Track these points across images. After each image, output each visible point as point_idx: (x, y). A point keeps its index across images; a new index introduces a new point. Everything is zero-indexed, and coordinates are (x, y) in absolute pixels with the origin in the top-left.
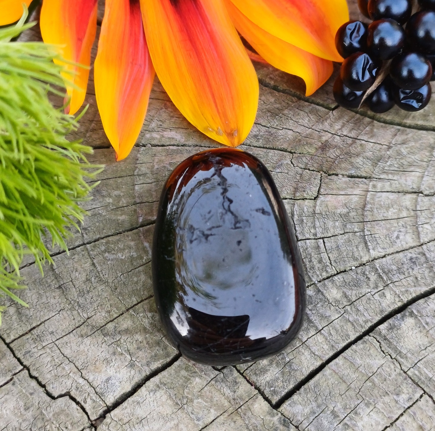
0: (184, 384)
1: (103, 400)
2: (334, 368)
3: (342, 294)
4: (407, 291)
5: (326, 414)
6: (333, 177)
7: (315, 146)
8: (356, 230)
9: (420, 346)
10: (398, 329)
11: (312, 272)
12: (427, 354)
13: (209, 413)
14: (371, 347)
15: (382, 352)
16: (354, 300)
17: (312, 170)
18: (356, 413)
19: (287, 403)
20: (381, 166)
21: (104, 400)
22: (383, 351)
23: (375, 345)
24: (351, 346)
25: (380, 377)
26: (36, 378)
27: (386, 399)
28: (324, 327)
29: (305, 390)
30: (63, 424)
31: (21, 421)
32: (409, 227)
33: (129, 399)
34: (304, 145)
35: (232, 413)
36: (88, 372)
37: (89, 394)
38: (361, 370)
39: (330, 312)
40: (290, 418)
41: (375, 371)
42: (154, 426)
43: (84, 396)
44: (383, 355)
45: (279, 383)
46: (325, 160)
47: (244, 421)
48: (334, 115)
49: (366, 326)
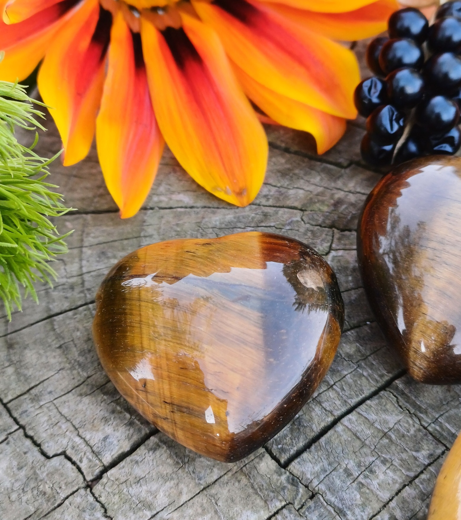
1: (99, 459)
2: (347, 423)
3: (355, 349)
5: (338, 473)
6: (346, 233)
7: (327, 203)
9: (441, 400)
12: (448, 409)
13: (211, 472)
14: (388, 402)
15: (399, 408)
16: (368, 354)
17: (324, 227)
18: (371, 471)
19: (296, 461)
21: (101, 459)
22: (401, 407)
23: (391, 399)
24: (366, 402)
25: (397, 434)
26: (31, 438)
27: (405, 456)
28: (336, 382)
29: (316, 447)
30: (57, 484)
33: (128, 458)
34: (315, 203)
35: (236, 472)
36: (86, 431)
37: (85, 454)
38: (376, 425)
39: (342, 366)
40: (299, 477)
41: (391, 427)
42: (153, 486)
43: (80, 455)
44: (400, 411)
45: (288, 440)
46: (336, 216)
47: (249, 480)
48: (346, 173)
49: (381, 381)
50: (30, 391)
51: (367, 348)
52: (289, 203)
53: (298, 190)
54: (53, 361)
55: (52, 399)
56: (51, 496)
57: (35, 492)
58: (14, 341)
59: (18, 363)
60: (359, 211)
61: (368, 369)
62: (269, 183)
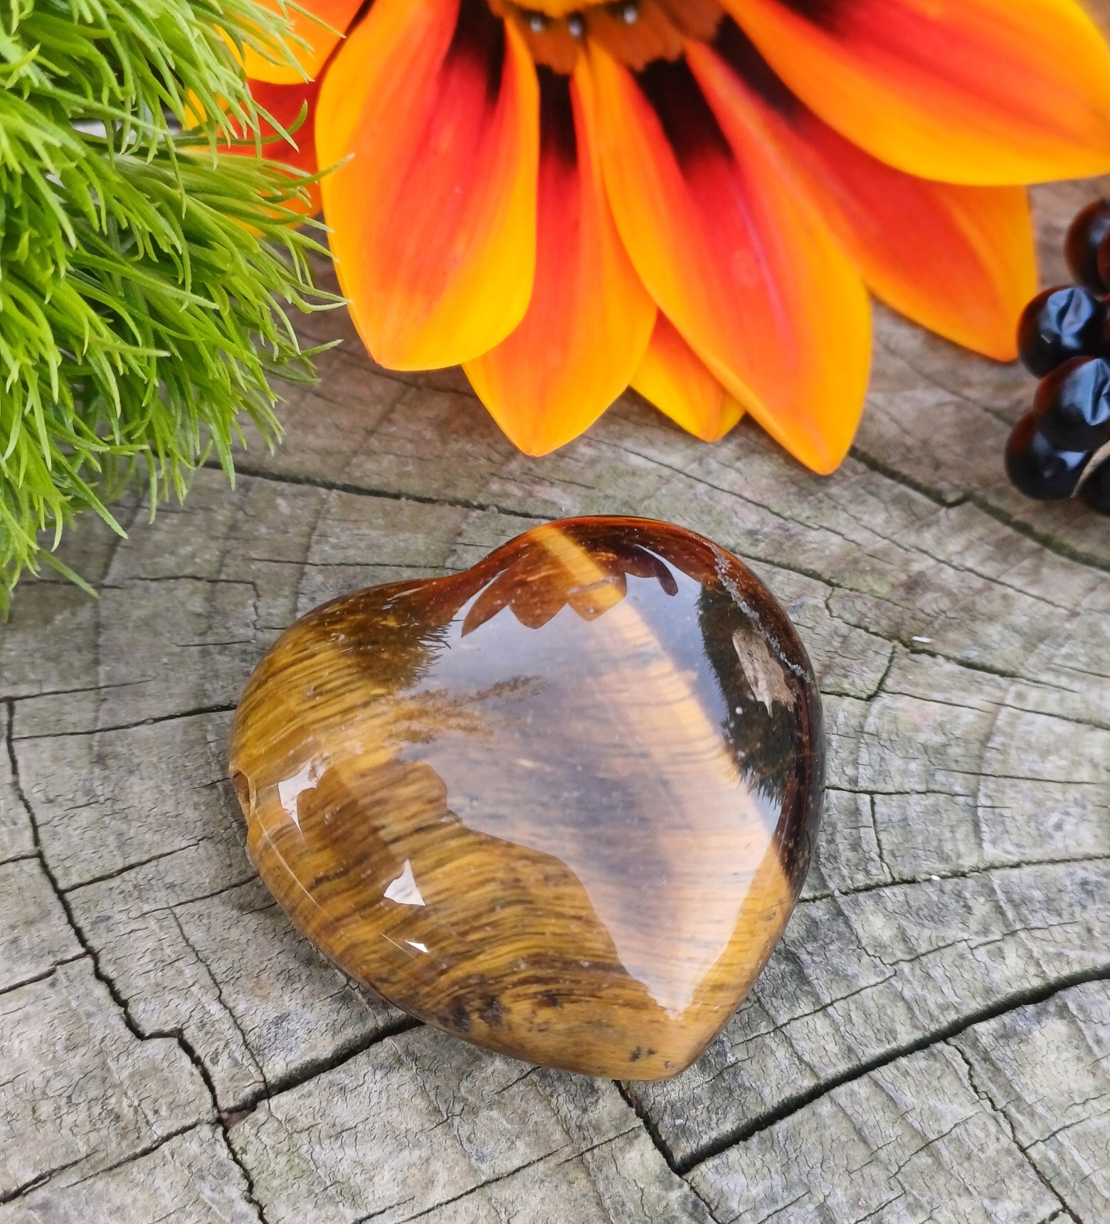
0: (464, 1067)
1: (257, 1064)
2: (843, 1101)
3: (895, 931)
4: (1060, 955)
5: (803, 1211)
6: (924, 658)
7: (890, 579)
8: (958, 789)
9: (1070, 1093)
10: (1022, 1041)
11: (829, 866)
12: (1084, 1115)
13: (510, 1148)
14: (947, 1070)
15: (971, 1089)
16: (923, 950)
17: (874, 633)
19: (711, 1163)
20: (1046, 654)
21: (260, 1065)
22: (975, 1088)
23: (956, 1066)
24: (897, 1060)
25: (955, 1149)
26: (109, 983)
27: (964, 1204)
28: (836, 1000)
29: (762, 1141)
30: (149, 1100)
31: (50, 1073)
32: (1090, 807)
33: (323, 1075)
34: (863, 572)
35: (567, 1161)
36: (238, 993)
37: (226, 1045)
38: (910, 1120)
39: (857, 967)
40: (712, 1201)
41: (945, 1130)
42: (370, 1153)
43: (215, 1046)
44: (972, 1097)
45: (700, 1112)
46: (909, 614)
47: (594, 1183)
48: (948, 519)
49: (942, 1019)
50: (125, 874)
51: (923, 937)
52: (802, 560)
53: (829, 533)
54: (190, 814)
55: (172, 905)
56: (131, 1127)
58: (109, 749)
59: (109, 803)
60: (962, 614)
61: (916, 984)
62: (765, 503)
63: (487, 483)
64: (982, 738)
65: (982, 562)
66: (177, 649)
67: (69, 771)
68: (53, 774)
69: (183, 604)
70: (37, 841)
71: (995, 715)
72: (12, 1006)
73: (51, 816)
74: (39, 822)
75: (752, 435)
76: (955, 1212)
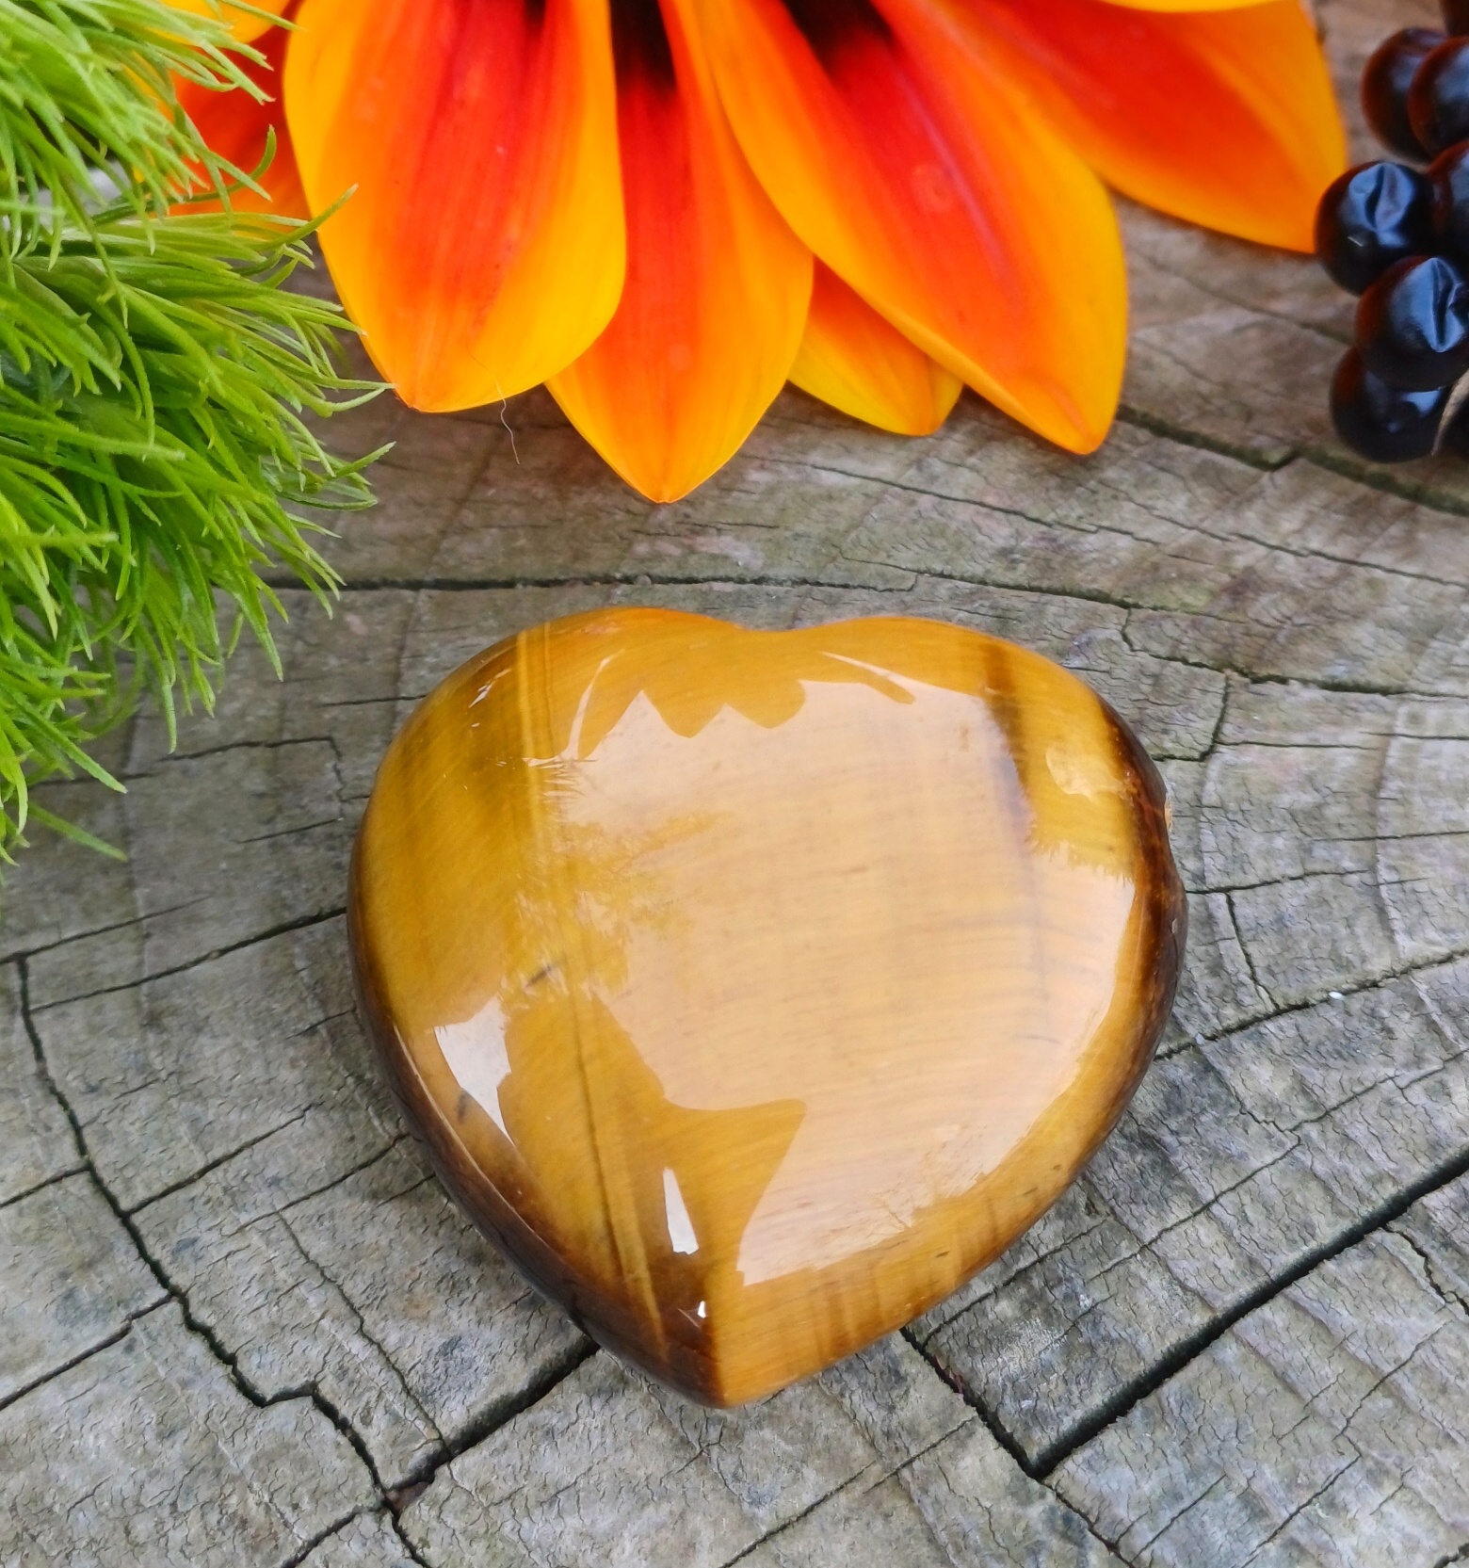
1: (426, 1415)
2: (1252, 1337)
3: (1289, 1081)
5: (1220, 1505)
6: (1272, 688)
7: (1208, 584)
8: (1347, 864)
11: (1184, 1003)
13: (795, 1480)
14: (1394, 1269)
15: (1432, 1291)
16: (1333, 1102)
17: (1196, 665)
18: (1332, 1506)
19: (1080, 1456)
20: (1442, 653)
21: (431, 1415)
22: (1436, 1288)
23: (1406, 1262)
24: (1321, 1265)
25: (1423, 1381)
26: (206, 1333)
27: (1446, 1459)
28: (1221, 1194)
29: (1147, 1413)
30: (284, 1492)
33: (519, 1417)
34: (1169, 581)
35: (877, 1485)
36: (385, 1318)
37: (380, 1395)
38: (1352, 1349)
39: (1242, 1141)
40: (1089, 1511)
41: (1405, 1356)
42: (600, 1518)
43: (365, 1399)
44: (1435, 1302)
45: (1054, 1385)
46: (1238, 630)
47: (919, 1512)
48: (1275, 486)
49: (1374, 1196)
50: (209, 1175)
51: (1329, 1083)
52: (1082, 579)
53: (1113, 535)
54: (287, 1076)
55: (278, 1208)
56: (264, 1534)
57: (213, 1517)
58: (164, 1004)
59: (173, 1078)
60: (1315, 617)
61: (1330, 1153)
62: (1017, 508)
63: (631, 544)
64: (1370, 786)
65: (1333, 539)
66: (238, 848)
67: (113, 1044)
68: (92, 1051)
69: (237, 783)
70: (82, 1148)
71: (1383, 751)
72: (77, 1388)
73: (96, 1110)
74: (81, 1121)
75: (985, 416)
76: (1436, 1473)
